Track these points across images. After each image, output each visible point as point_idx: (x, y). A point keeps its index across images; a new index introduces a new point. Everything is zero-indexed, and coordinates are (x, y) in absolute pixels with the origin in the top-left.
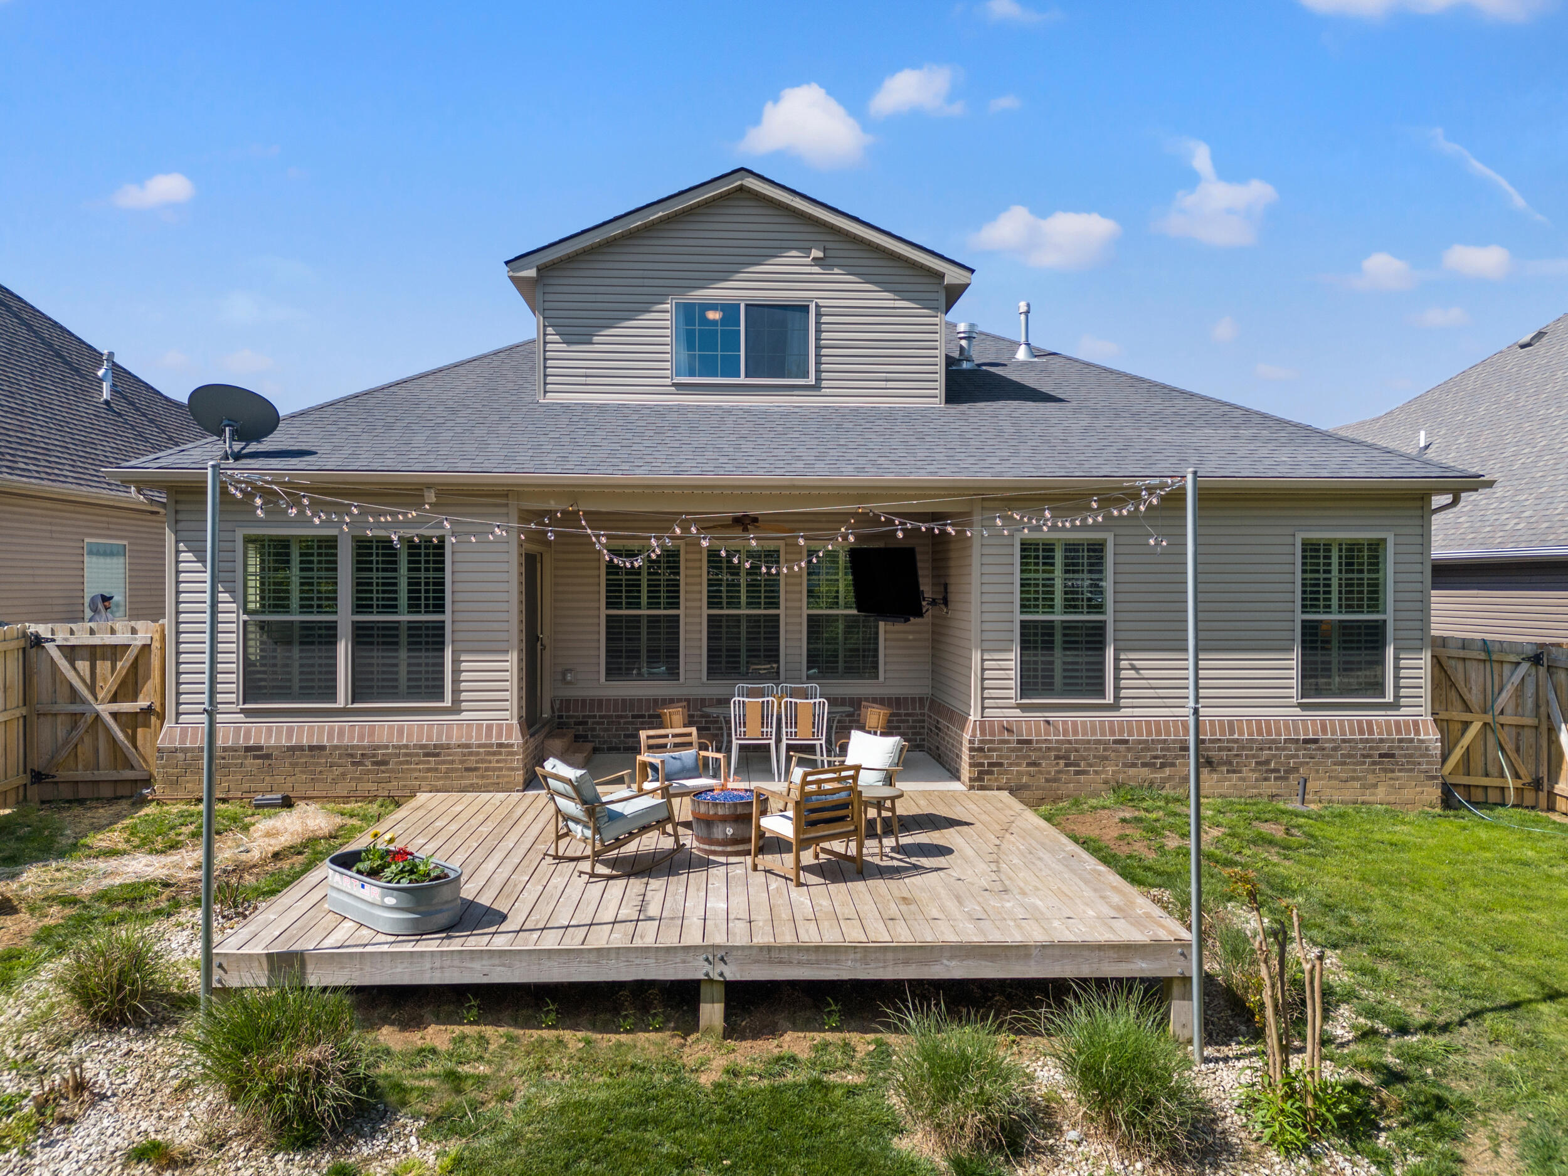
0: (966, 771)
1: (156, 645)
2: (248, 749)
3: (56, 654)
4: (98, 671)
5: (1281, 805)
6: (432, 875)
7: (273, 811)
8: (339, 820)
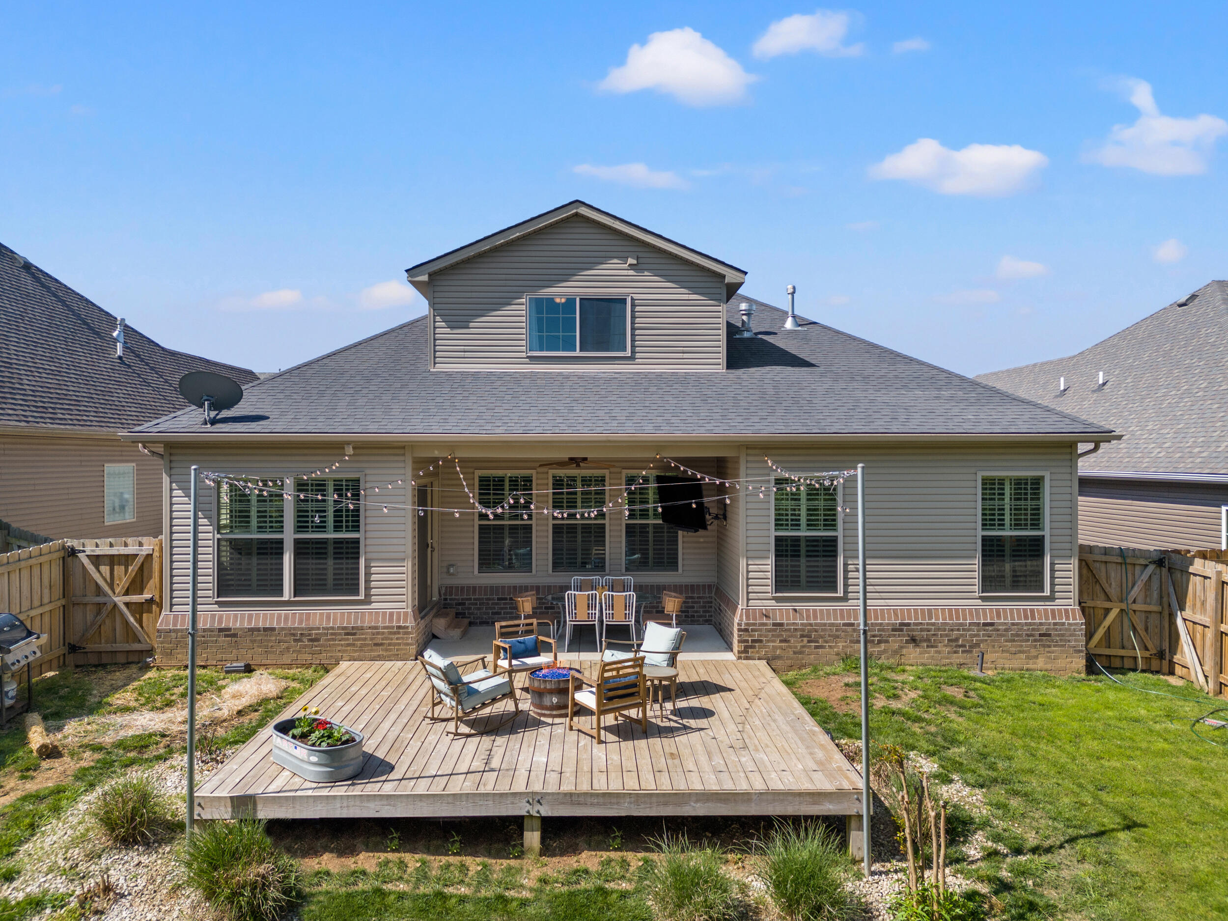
0: (736, 646)
1: (156, 554)
2: (221, 630)
3: (86, 561)
4: (116, 573)
5: (965, 673)
6: (344, 739)
7: (238, 675)
8: (283, 683)
